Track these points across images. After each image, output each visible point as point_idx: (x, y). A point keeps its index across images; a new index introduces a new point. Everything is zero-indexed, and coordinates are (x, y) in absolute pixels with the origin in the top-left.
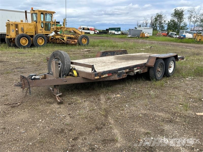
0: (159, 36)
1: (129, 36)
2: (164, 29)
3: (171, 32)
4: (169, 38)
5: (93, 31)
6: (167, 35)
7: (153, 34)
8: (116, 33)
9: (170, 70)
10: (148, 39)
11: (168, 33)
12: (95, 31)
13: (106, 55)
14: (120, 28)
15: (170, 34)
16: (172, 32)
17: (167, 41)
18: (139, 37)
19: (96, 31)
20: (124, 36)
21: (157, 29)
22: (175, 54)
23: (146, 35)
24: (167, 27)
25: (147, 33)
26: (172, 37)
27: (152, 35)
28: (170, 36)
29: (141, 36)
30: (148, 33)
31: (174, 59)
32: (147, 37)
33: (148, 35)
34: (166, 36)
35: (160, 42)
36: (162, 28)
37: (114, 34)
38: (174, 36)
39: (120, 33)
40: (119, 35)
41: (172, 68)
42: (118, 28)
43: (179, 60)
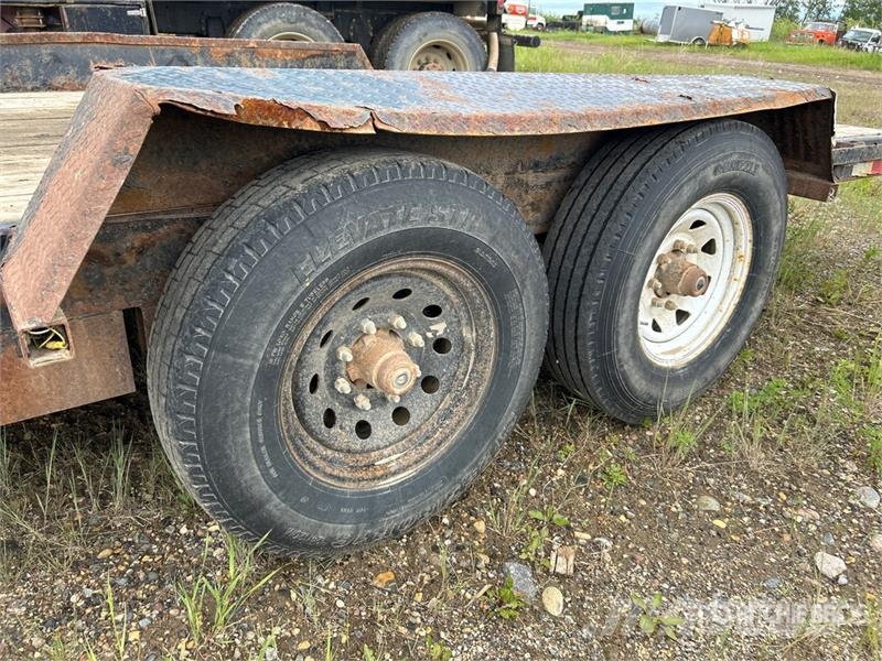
0: (802, 40)
1: (661, 38)
2: (828, 14)
3: (857, 28)
4: (843, 52)
5: (523, 19)
6: (837, 40)
7: (774, 36)
8: (613, 25)
10: (744, 52)
11: (841, 33)
12: (528, 19)
14: (633, 5)
15: (849, 36)
16: (863, 26)
17: (829, 63)
18: (704, 44)
19: (535, 19)
20: (643, 38)
21: (797, 17)
23: (736, 36)
24: (841, 9)
25: (742, 27)
26: (859, 49)
27: (765, 35)
28: (850, 45)
29: (712, 39)
30: (747, 27)
32: (742, 45)
33: (746, 37)
34: (830, 44)
35: (791, 67)
36: (819, 11)
37: (605, 30)
38: (866, 45)
39: (628, 25)
40: (624, 36)
42: (623, 6)
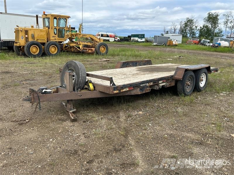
0: (190, 44)
1: (155, 44)
2: (195, 35)
3: (204, 40)
4: (201, 46)
5: (114, 38)
6: (199, 43)
7: (183, 42)
8: (139, 40)
9: (201, 83)
10: (177, 47)
11: (200, 41)
13: (127, 66)
14: (144, 34)
15: (202, 41)
17: (199, 50)
18: (166, 45)
19: (117, 38)
20: (148, 44)
21: (187, 36)
22: (207, 65)
23: (174, 43)
24: (198, 34)
25: (175, 41)
26: (205, 45)
27: (181, 42)
28: (203, 44)
29: (168, 44)
30: (177, 41)
31: (206, 71)
32: (176, 45)
33: (177, 43)
34: (197, 44)
35: (190, 51)
36: (193, 35)
37: (137, 41)
38: (206, 44)
39: (143, 40)
40: (142, 43)
41: (203, 81)
42: (142, 35)
43: (213, 72)
